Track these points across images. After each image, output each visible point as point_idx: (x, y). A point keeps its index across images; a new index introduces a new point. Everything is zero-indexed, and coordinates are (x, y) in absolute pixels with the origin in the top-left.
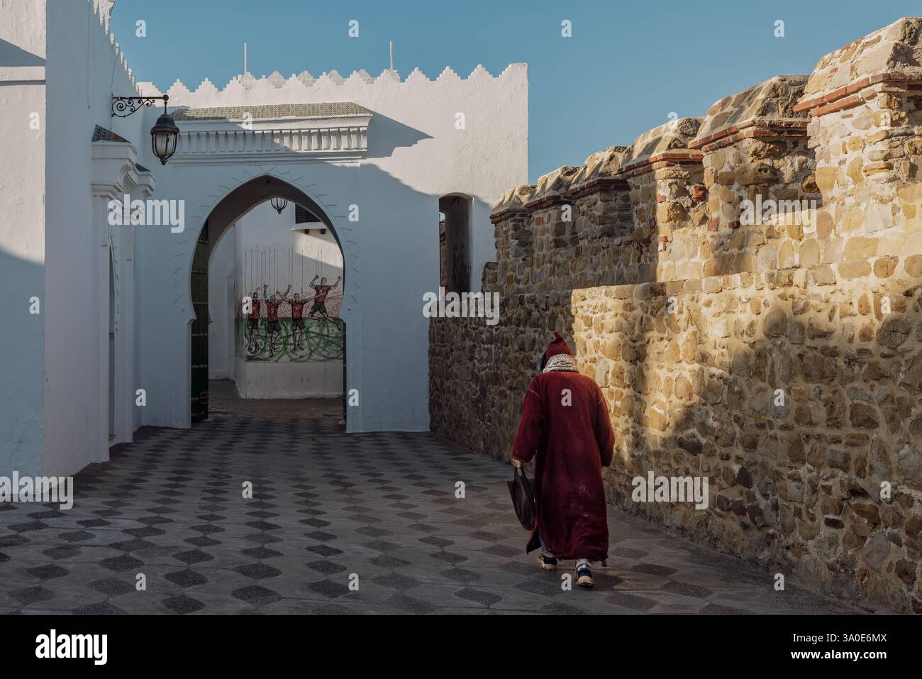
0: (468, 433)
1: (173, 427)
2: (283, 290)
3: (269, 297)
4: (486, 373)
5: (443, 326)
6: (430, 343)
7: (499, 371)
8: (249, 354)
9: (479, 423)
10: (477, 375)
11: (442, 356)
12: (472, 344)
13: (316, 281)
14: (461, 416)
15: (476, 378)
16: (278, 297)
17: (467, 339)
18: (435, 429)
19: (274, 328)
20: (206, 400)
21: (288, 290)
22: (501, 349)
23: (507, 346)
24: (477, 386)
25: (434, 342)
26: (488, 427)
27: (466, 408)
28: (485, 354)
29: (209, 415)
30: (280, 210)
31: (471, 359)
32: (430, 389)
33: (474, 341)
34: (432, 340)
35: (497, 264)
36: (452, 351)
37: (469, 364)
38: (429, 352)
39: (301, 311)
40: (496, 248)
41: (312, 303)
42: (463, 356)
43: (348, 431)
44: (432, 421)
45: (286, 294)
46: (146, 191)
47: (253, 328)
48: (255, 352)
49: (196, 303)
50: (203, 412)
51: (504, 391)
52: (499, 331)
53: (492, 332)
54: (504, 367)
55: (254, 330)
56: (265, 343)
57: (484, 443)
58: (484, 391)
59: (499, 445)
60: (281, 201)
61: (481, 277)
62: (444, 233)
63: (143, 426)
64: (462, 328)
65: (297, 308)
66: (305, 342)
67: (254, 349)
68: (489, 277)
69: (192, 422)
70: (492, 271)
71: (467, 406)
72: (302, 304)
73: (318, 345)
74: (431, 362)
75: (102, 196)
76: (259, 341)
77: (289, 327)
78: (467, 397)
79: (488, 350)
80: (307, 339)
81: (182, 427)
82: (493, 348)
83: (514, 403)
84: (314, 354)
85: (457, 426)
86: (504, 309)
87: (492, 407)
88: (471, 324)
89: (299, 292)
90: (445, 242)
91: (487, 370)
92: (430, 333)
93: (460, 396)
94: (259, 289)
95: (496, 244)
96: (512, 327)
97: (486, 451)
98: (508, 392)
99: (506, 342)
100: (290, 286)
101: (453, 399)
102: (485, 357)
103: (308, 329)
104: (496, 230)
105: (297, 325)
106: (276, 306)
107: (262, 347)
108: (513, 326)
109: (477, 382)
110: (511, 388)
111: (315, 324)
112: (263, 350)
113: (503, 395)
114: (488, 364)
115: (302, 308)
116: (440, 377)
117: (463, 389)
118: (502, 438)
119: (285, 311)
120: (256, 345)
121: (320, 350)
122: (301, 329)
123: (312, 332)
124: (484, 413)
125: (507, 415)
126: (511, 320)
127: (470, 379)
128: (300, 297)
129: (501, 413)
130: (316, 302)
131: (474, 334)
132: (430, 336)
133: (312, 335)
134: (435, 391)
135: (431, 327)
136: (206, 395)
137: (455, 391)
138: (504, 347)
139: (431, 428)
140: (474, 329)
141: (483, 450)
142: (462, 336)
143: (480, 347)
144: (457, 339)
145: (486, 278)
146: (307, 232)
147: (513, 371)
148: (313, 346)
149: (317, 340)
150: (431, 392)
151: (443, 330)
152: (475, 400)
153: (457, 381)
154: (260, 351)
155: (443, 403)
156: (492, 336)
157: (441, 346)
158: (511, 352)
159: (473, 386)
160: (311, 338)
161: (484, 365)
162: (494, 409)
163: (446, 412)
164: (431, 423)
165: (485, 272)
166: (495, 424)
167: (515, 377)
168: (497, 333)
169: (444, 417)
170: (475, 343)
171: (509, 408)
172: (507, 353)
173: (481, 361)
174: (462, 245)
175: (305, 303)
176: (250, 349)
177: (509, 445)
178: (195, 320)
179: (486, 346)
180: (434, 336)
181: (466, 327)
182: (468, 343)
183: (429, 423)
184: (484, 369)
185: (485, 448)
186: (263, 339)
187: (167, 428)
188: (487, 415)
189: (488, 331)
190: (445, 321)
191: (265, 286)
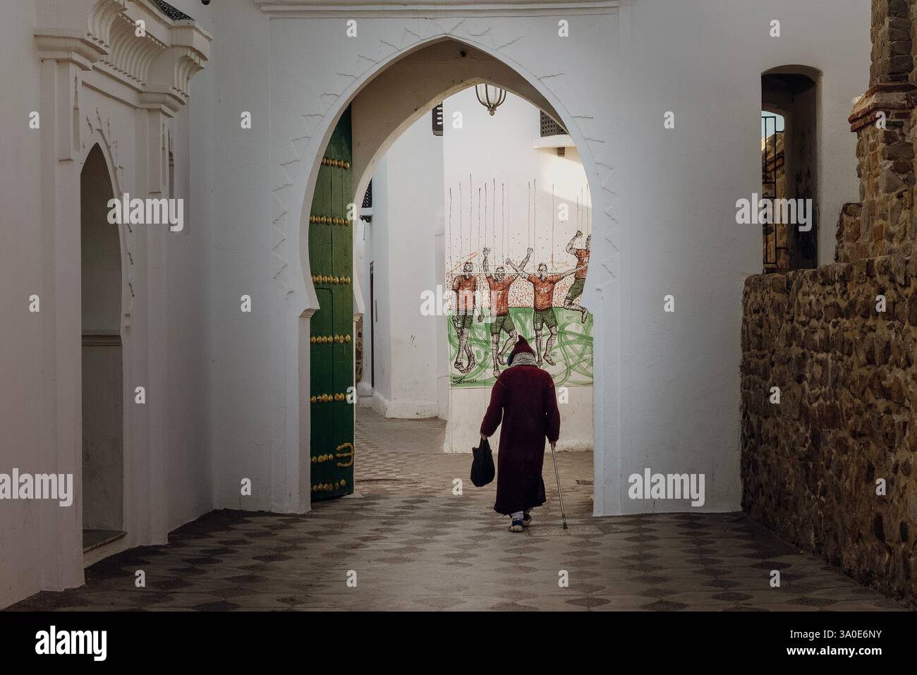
0: (794, 516)
1: (273, 510)
2: (517, 259)
3: (492, 271)
4: (819, 405)
5: (761, 320)
6: (744, 351)
7: (838, 403)
8: (458, 373)
9: (809, 498)
10: (807, 408)
11: (759, 375)
12: (801, 351)
13: (578, 240)
14: (783, 484)
15: (804, 413)
16: (509, 271)
17: (794, 343)
18: (750, 507)
19: (502, 327)
20: (349, 459)
21: (528, 257)
22: (842, 360)
23: (849, 355)
24: (807, 431)
25: (749, 350)
26: (822, 505)
27: (791, 470)
28: (818, 370)
29: (355, 487)
30: (492, 108)
31: (800, 379)
32: (743, 435)
33: (803, 347)
34: (746, 346)
35: (860, 205)
36: (772, 364)
37: (796, 389)
38: (741, 367)
39: (550, 295)
40: (860, 176)
41: (570, 281)
42: (788, 374)
43: (596, 513)
44: (745, 491)
45: (523, 264)
46: (187, 59)
47: (463, 327)
48: (468, 369)
49: (320, 278)
50: (343, 482)
51: (845, 439)
52: (837, 328)
53: (828, 328)
54: (845, 393)
55: (465, 330)
56: (486, 353)
57: (816, 536)
58: (816, 439)
59: (836, 538)
60: (494, 92)
61: (835, 230)
62: (782, 152)
63: (216, 512)
64: (787, 322)
65: (544, 290)
66: (558, 350)
67: (465, 363)
68: (848, 230)
69: (312, 501)
70: (851, 219)
71: (793, 466)
72: (553, 283)
73: (581, 356)
74: (744, 386)
75: (58, 61)
76: (475, 349)
77: (529, 324)
78: (793, 450)
79: (822, 363)
80: (562, 345)
81: (290, 512)
82: (830, 361)
83: (858, 462)
84: (572, 372)
85: (779, 503)
86: (846, 286)
87: (828, 467)
88: (799, 315)
89: (547, 261)
90: (785, 167)
91: (821, 400)
92: (743, 332)
93: (783, 449)
94: (473, 255)
95: (859, 170)
96: (856, 319)
97: (819, 550)
98: (851, 441)
99: (848, 348)
100: (530, 250)
101: (773, 454)
102: (818, 376)
103: (562, 327)
104: (858, 145)
105: (543, 321)
106: (506, 287)
107: (480, 361)
108: (858, 318)
109: (807, 423)
110: (855, 435)
111: (575, 318)
112: (482, 366)
113: (841, 445)
114: (823, 390)
115: (553, 289)
116: (756, 413)
117: (787, 435)
118: (840, 528)
119: (522, 295)
120: (470, 357)
121: (584, 365)
122: (550, 327)
123: (571, 333)
124: (816, 480)
125: (847, 483)
126: (854, 308)
127: (796, 416)
128: (549, 271)
129: (840, 478)
130: (576, 279)
131: (803, 334)
132: (743, 338)
133: (570, 338)
134: (750, 438)
135: (745, 321)
136: (349, 449)
137: (776, 438)
138: (845, 358)
139: (743, 505)
140: (804, 324)
141: (814, 547)
142: (787, 338)
143: (812, 357)
144: (780, 343)
145: (844, 233)
146: (561, 151)
147: (858, 401)
148: (572, 357)
149: (579, 347)
150: (745, 439)
151: (761, 327)
152: (803, 456)
153: (779, 419)
154: (476, 367)
155: (760, 459)
156: (828, 337)
157: (757, 357)
158: (855, 367)
159: (802, 430)
160: (569, 343)
161: (817, 391)
162: (830, 472)
163: (764, 477)
164: (744, 497)
165: (841, 221)
166: (832, 500)
167: (860, 414)
168: (835, 331)
169: (761, 485)
170: (805, 350)
171: (851, 469)
172: (849, 370)
173: (813, 382)
174: (809, 172)
175: (558, 281)
176: (458, 364)
177: (850, 539)
178: (317, 312)
179: (821, 356)
180: (748, 337)
181: (792, 320)
182: (796, 351)
183: (741, 498)
184: (817, 399)
185: (818, 544)
186: (482, 346)
187: (261, 513)
188: (820, 483)
189: (823, 328)
190: (763, 311)
191: (485, 250)
